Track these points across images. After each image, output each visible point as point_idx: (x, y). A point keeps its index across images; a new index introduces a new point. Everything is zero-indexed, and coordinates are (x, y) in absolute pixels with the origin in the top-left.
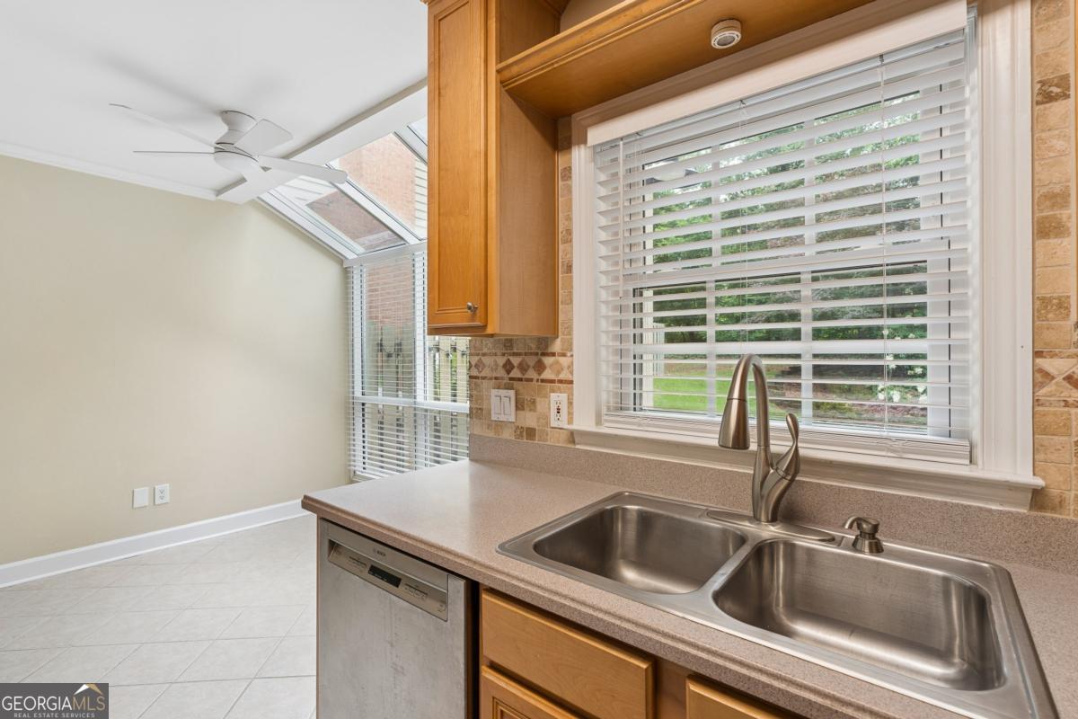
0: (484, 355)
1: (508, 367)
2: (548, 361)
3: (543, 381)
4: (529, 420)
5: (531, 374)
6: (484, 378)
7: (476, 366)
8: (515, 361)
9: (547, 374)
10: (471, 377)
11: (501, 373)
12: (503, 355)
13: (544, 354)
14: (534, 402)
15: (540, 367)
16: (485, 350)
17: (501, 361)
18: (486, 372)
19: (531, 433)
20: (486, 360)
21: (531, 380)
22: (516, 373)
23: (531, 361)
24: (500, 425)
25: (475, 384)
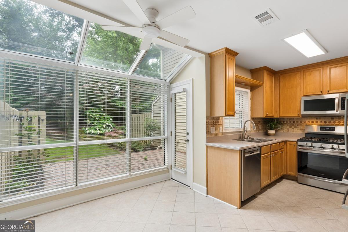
0: (209, 120)
1: (213, 122)
2: (219, 121)
3: (219, 125)
4: (217, 132)
5: (217, 124)
6: (209, 125)
7: (208, 122)
8: (215, 121)
9: (219, 124)
10: (207, 125)
11: (212, 124)
12: (213, 120)
13: (219, 120)
14: (217, 129)
15: (218, 122)
16: (209, 119)
17: (212, 121)
18: (210, 124)
19: (217, 134)
20: (210, 121)
21: (217, 125)
22: (215, 124)
23: (217, 121)
24: (212, 134)
25: (208, 126)
